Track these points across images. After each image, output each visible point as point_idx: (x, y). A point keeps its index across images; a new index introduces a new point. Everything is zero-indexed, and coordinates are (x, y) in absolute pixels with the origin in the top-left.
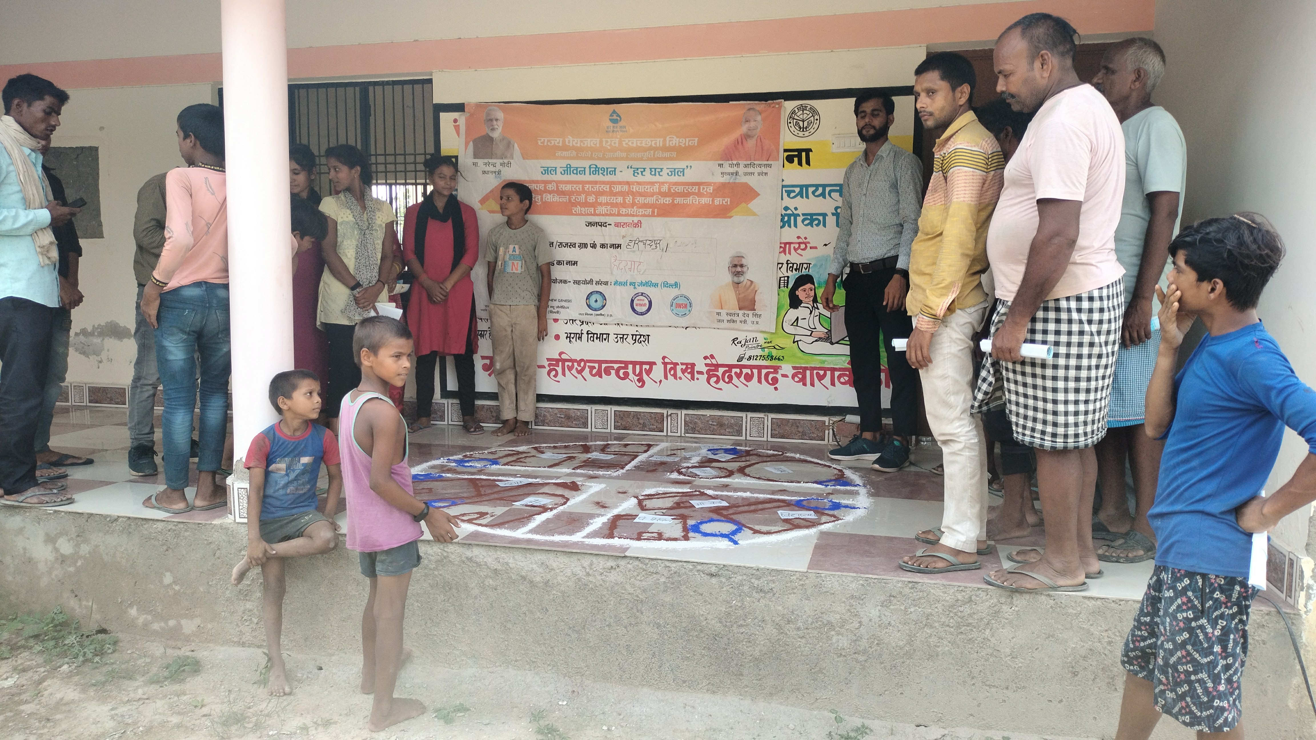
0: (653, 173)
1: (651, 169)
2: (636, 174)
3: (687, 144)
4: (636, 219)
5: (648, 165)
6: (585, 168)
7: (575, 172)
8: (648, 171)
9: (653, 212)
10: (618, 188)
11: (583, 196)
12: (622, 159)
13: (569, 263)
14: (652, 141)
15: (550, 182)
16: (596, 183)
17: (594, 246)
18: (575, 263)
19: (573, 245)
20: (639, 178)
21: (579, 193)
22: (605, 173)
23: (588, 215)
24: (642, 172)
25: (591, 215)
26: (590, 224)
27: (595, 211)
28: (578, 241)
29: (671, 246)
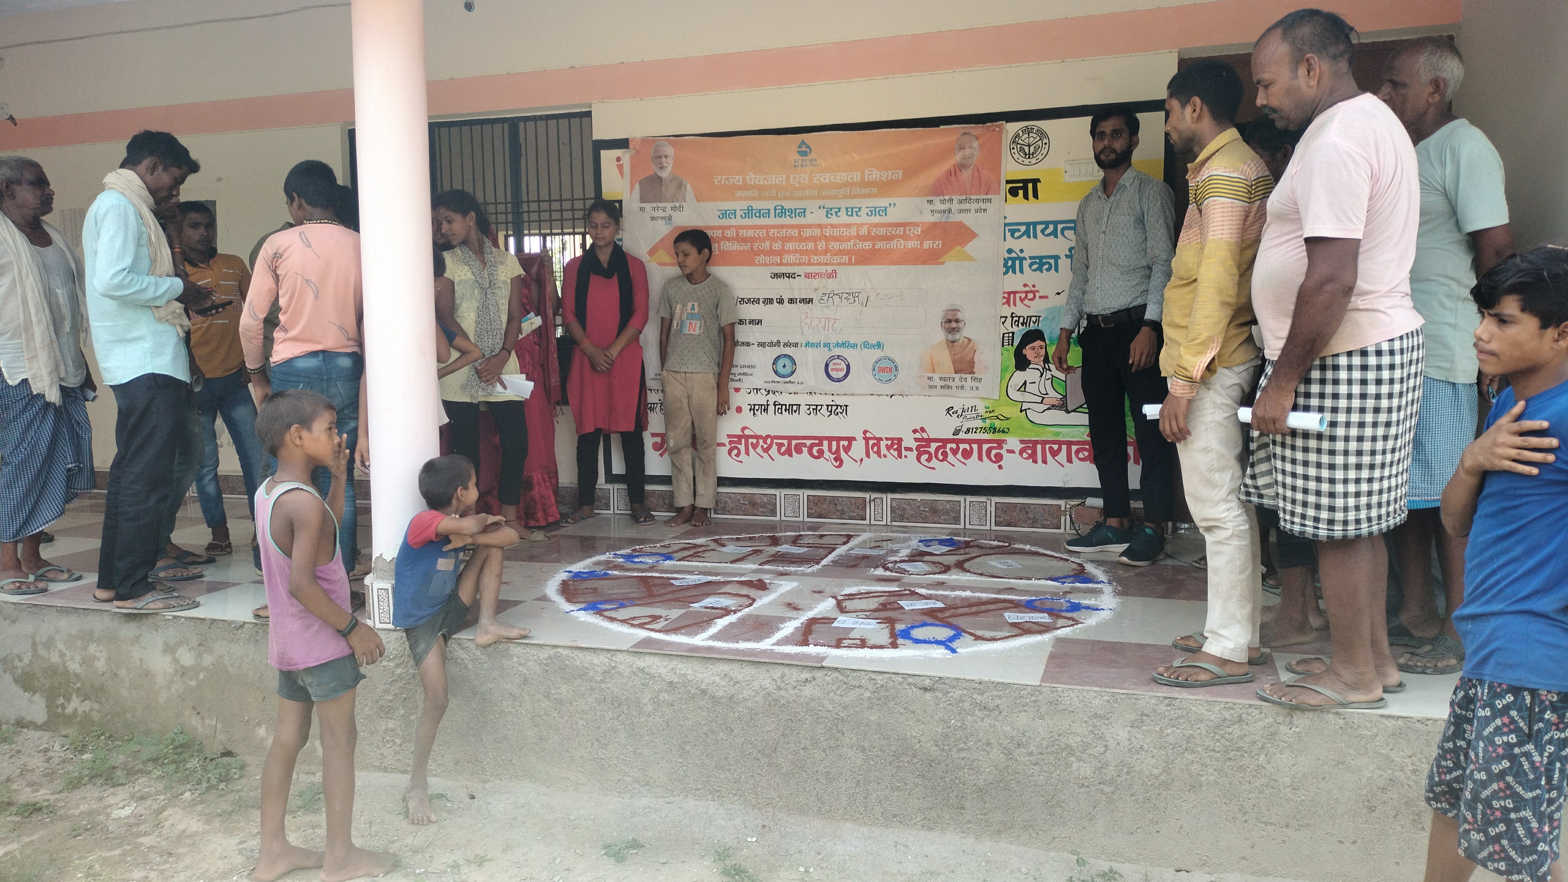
0: (850, 213)
1: (847, 209)
2: (829, 215)
3: (889, 178)
4: (830, 269)
5: (843, 204)
6: (769, 210)
7: (758, 214)
8: (843, 211)
9: (850, 260)
10: (808, 233)
11: (768, 243)
12: (813, 198)
13: (752, 322)
14: (847, 176)
15: (729, 227)
16: (782, 227)
17: (781, 301)
18: (759, 322)
19: (756, 301)
20: (834, 220)
21: (762, 240)
22: (793, 215)
23: (773, 264)
24: (836, 213)
25: (777, 265)
26: (776, 276)
27: (781, 259)
28: (762, 296)
29: (871, 298)
